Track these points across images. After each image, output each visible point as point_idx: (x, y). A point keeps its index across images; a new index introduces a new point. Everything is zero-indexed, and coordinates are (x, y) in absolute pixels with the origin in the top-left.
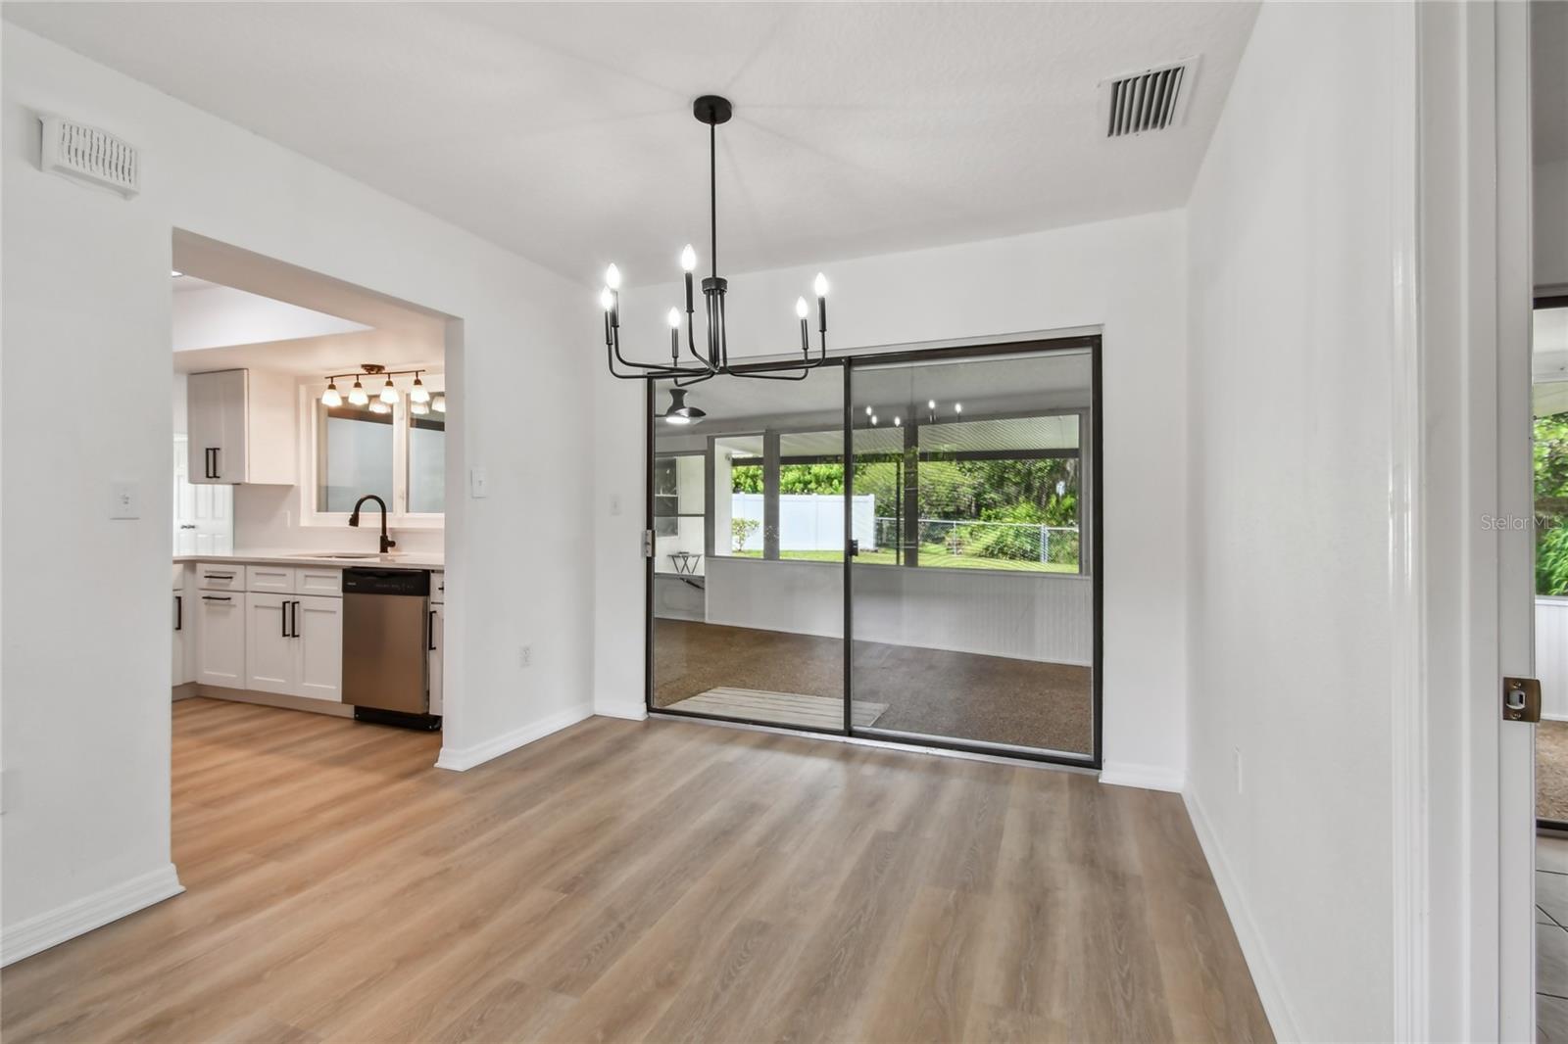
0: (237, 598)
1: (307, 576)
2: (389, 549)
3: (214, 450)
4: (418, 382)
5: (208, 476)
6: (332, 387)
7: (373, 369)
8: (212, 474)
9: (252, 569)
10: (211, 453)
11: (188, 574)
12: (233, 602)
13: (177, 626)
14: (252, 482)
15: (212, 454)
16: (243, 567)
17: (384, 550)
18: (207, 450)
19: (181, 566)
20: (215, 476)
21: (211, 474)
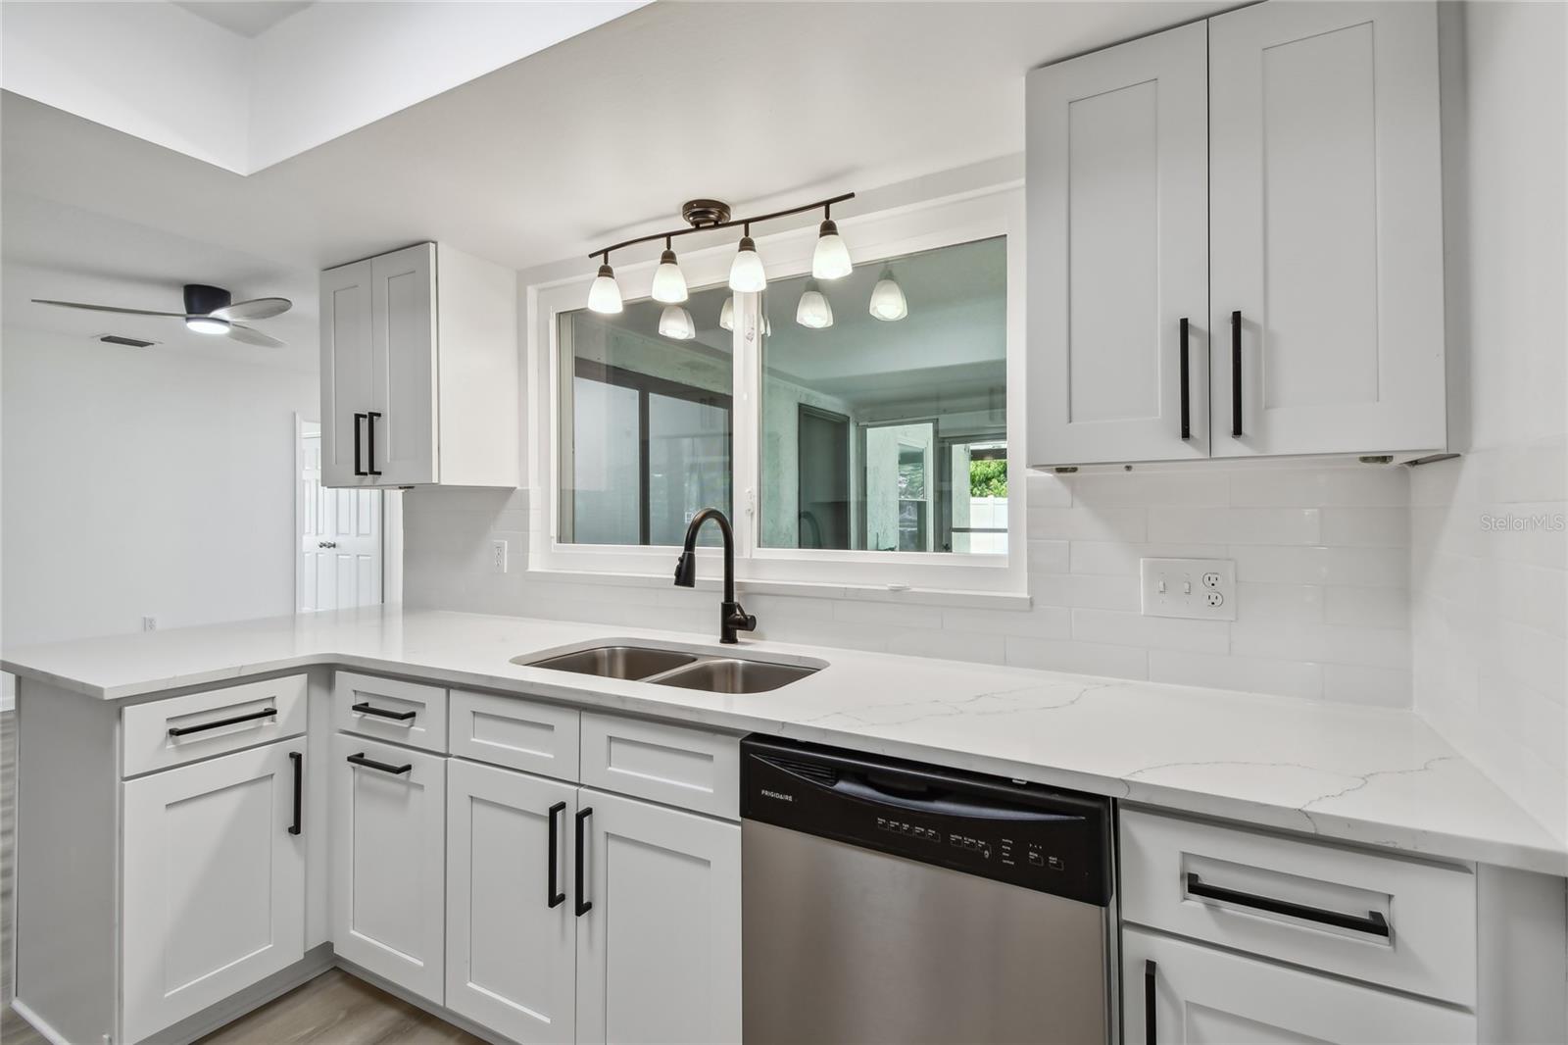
0: (426, 770)
1: (611, 739)
2: (740, 634)
3: (372, 416)
4: (828, 229)
5: (358, 472)
6: (606, 271)
7: (706, 214)
8: (366, 466)
9: (461, 701)
10: (364, 424)
11: (319, 694)
12: (415, 776)
13: (292, 824)
14: (443, 483)
15: (366, 424)
16: (442, 692)
17: (728, 637)
18: (358, 417)
19: (303, 677)
20: (372, 472)
21: (364, 467)
